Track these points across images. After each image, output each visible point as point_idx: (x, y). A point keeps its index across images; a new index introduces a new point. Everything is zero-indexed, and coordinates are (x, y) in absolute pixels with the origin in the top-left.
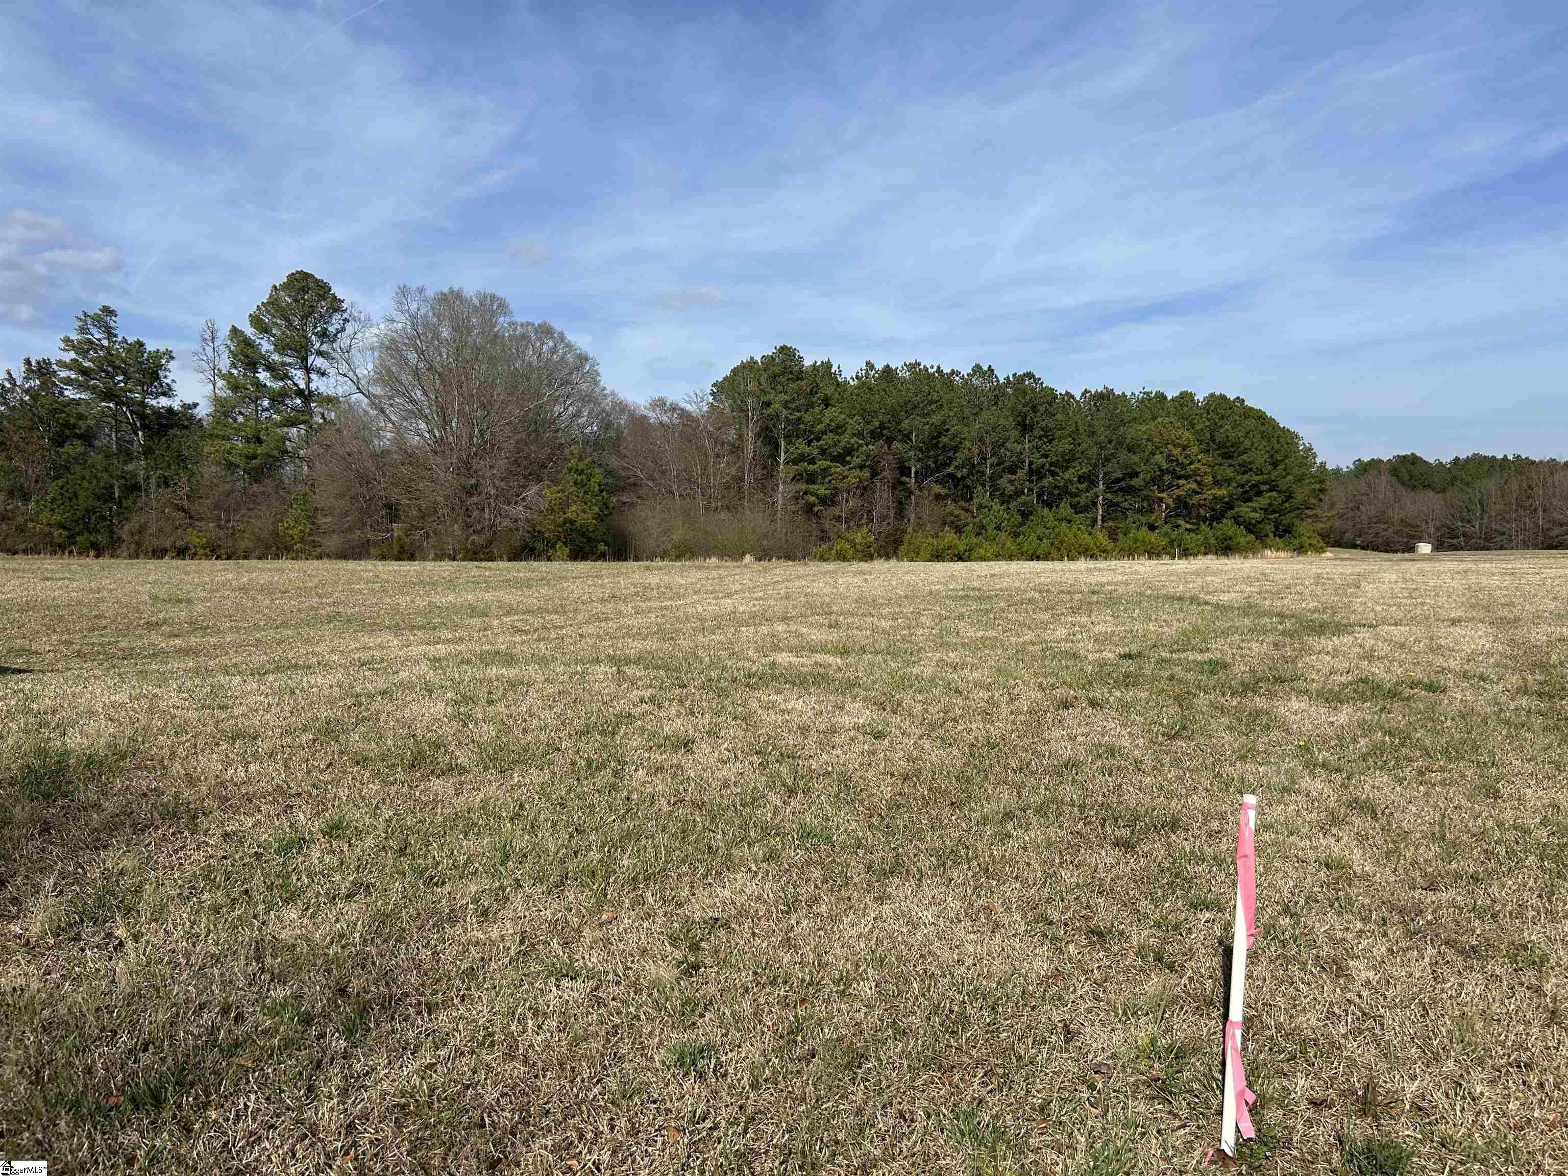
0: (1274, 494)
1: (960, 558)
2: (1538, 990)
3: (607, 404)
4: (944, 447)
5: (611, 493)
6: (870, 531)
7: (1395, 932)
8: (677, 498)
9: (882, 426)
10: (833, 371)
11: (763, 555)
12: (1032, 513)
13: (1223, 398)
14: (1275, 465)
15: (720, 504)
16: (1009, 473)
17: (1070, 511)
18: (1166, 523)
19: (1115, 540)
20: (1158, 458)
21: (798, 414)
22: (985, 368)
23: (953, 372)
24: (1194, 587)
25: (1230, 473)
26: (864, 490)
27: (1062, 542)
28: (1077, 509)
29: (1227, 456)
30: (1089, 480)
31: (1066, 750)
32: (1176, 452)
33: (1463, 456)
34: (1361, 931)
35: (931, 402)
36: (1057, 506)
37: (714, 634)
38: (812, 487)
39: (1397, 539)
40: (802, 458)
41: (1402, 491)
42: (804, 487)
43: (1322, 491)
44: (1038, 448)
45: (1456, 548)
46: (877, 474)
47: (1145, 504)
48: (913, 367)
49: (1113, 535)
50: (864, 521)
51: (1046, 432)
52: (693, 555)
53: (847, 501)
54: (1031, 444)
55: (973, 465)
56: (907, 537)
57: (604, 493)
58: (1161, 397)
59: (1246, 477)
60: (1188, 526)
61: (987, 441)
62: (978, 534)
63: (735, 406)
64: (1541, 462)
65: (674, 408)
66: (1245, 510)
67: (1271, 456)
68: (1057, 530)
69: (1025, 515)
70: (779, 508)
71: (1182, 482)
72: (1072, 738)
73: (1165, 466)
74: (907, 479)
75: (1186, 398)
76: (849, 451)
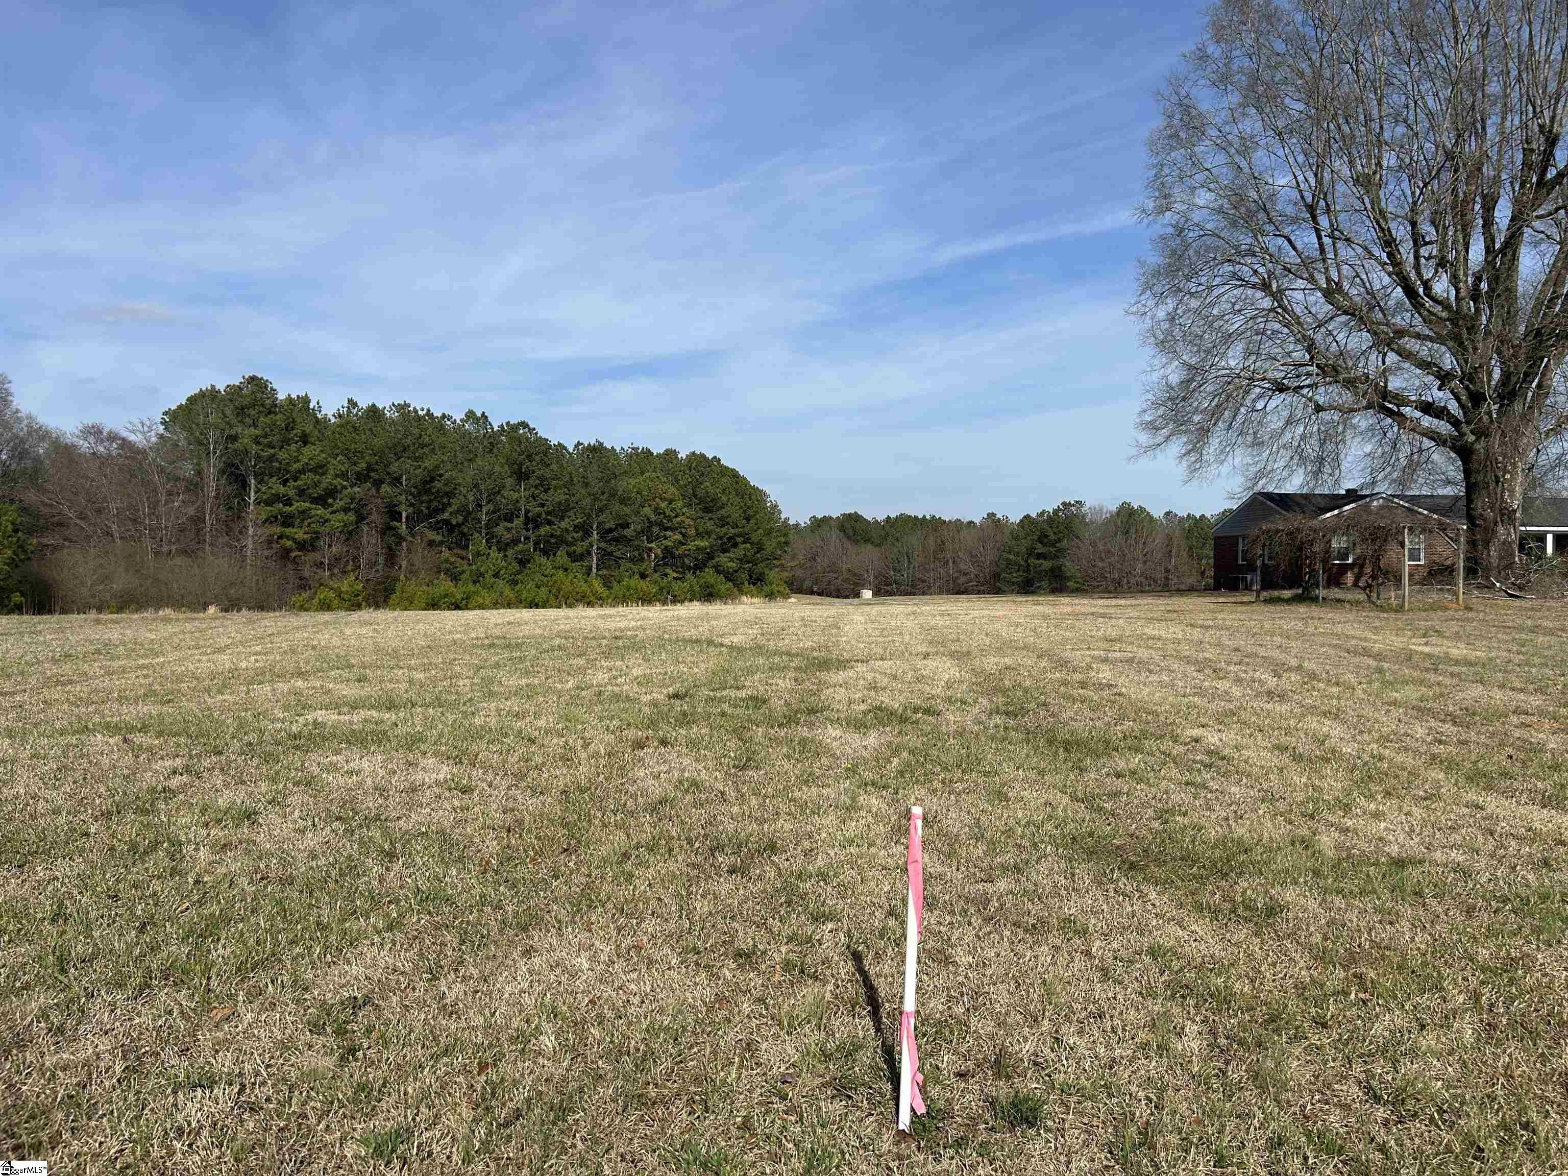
0: (748, 545)
1: (458, 607)
2: (1088, 954)
3: (22, 429)
4: (438, 491)
5: (31, 532)
6: (357, 578)
7: (976, 921)
8: (118, 541)
9: (369, 468)
10: (311, 406)
11: (230, 605)
12: (529, 561)
13: (703, 456)
14: (748, 519)
15: (174, 548)
16: (506, 520)
17: (566, 559)
18: (656, 571)
19: (610, 588)
20: (647, 510)
21: (272, 451)
22: (479, 415)
23: (444, 416)
24: (703, 631)
25: (710, 525)
26: (350, 535)
27: (559, 590)
28: (576, 558)
29: (707, 510)
30: (584, 529)
31: (656, 790)
32: (663, 505)
33: (893, 516)
34: (951, 923)
35: (423, 446)
36: (554, 555)
37: (222, 694)
38: (289, 531)
39: (846, 586)
40: (276, 498)
41: (848, 544)
42: (278, 530)
43: (786, 543)
44: (533, 496)
45: (891, 594)
46: (364, 519)
47: (636, 553)
48: (402, 408)
49: (607, 585)
50: (350, 568)
51: (542, 481)
52: (140, 606)
53: (330, 546)
54: (527, 493)
55: (469, 513)
56: (399, 586)
57: (20, 534)
58: (648, 453)
59: (724, 530)
60: (675, 575)
61: (482, 487)
62: (475, 582)
63: (191, 438)
64: (950, 521)
65: (113, 437)
66: (723, 559)
67: (744, 512)
68: (554, 578)
69: (522, 563)
70: (249, 553)
71: (668, 533)
72: (657, 777)
73: (653, 518)
74: (398, 524)
75: (670, 454)
76: (332, 492)
